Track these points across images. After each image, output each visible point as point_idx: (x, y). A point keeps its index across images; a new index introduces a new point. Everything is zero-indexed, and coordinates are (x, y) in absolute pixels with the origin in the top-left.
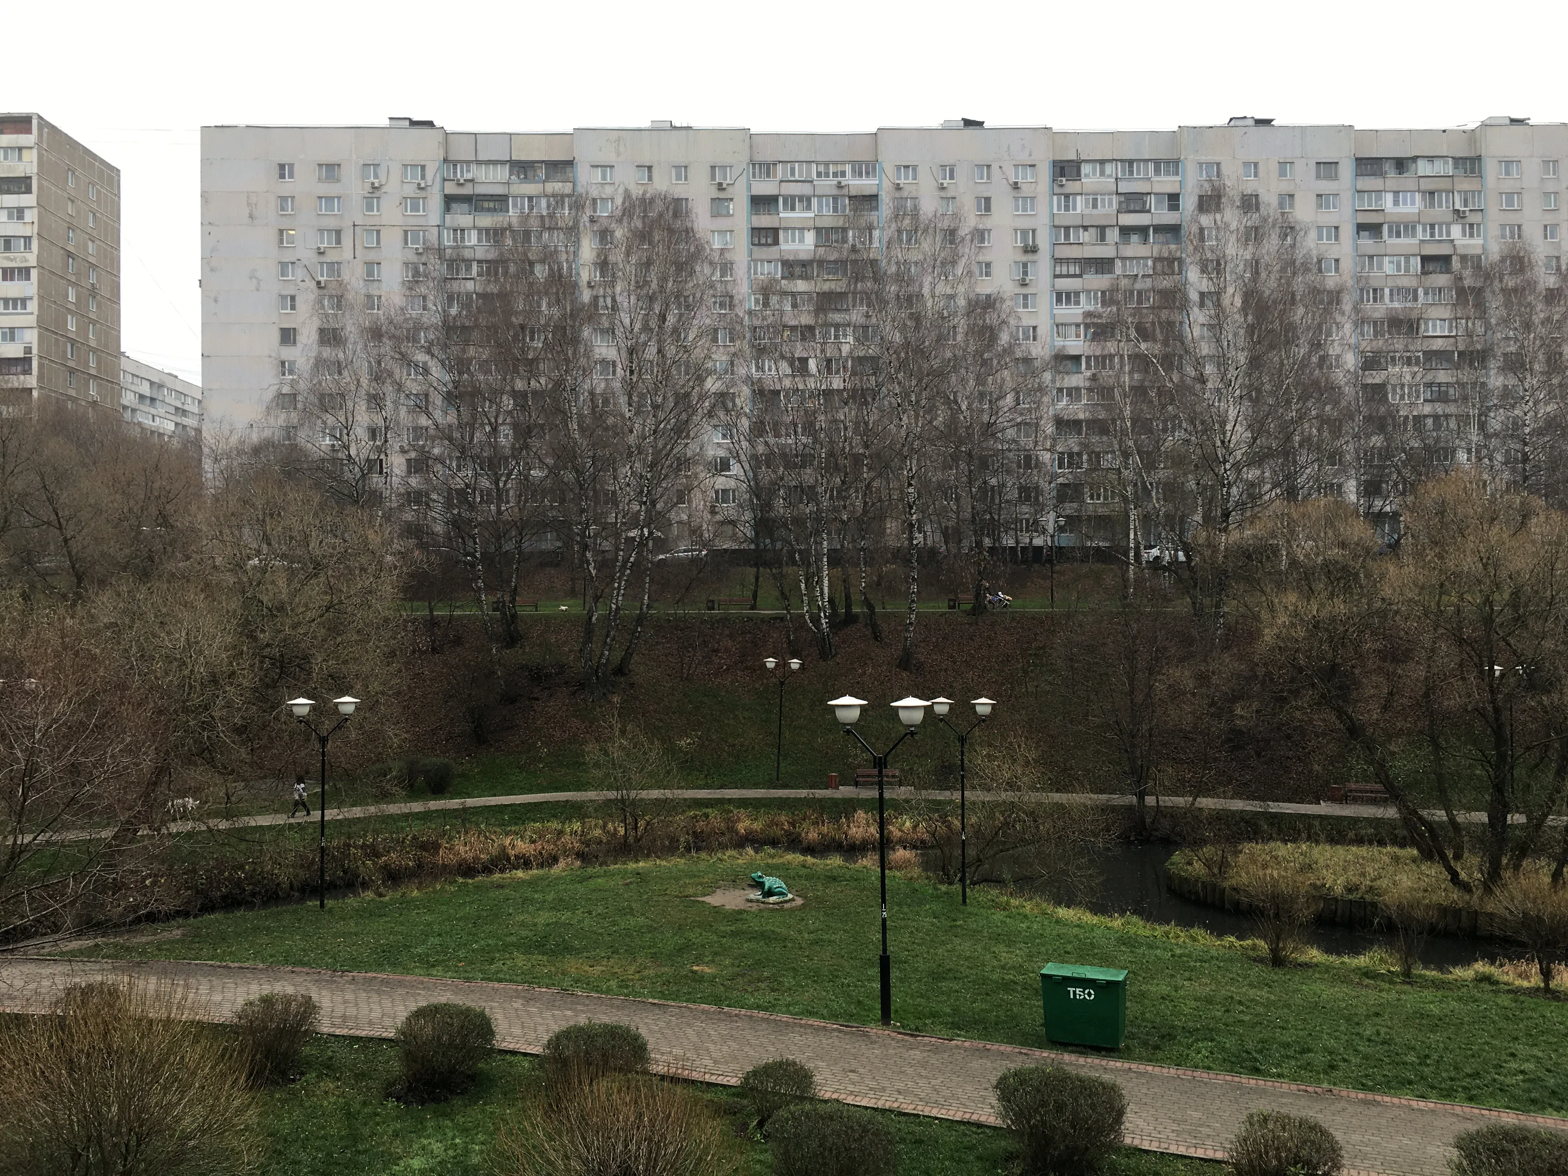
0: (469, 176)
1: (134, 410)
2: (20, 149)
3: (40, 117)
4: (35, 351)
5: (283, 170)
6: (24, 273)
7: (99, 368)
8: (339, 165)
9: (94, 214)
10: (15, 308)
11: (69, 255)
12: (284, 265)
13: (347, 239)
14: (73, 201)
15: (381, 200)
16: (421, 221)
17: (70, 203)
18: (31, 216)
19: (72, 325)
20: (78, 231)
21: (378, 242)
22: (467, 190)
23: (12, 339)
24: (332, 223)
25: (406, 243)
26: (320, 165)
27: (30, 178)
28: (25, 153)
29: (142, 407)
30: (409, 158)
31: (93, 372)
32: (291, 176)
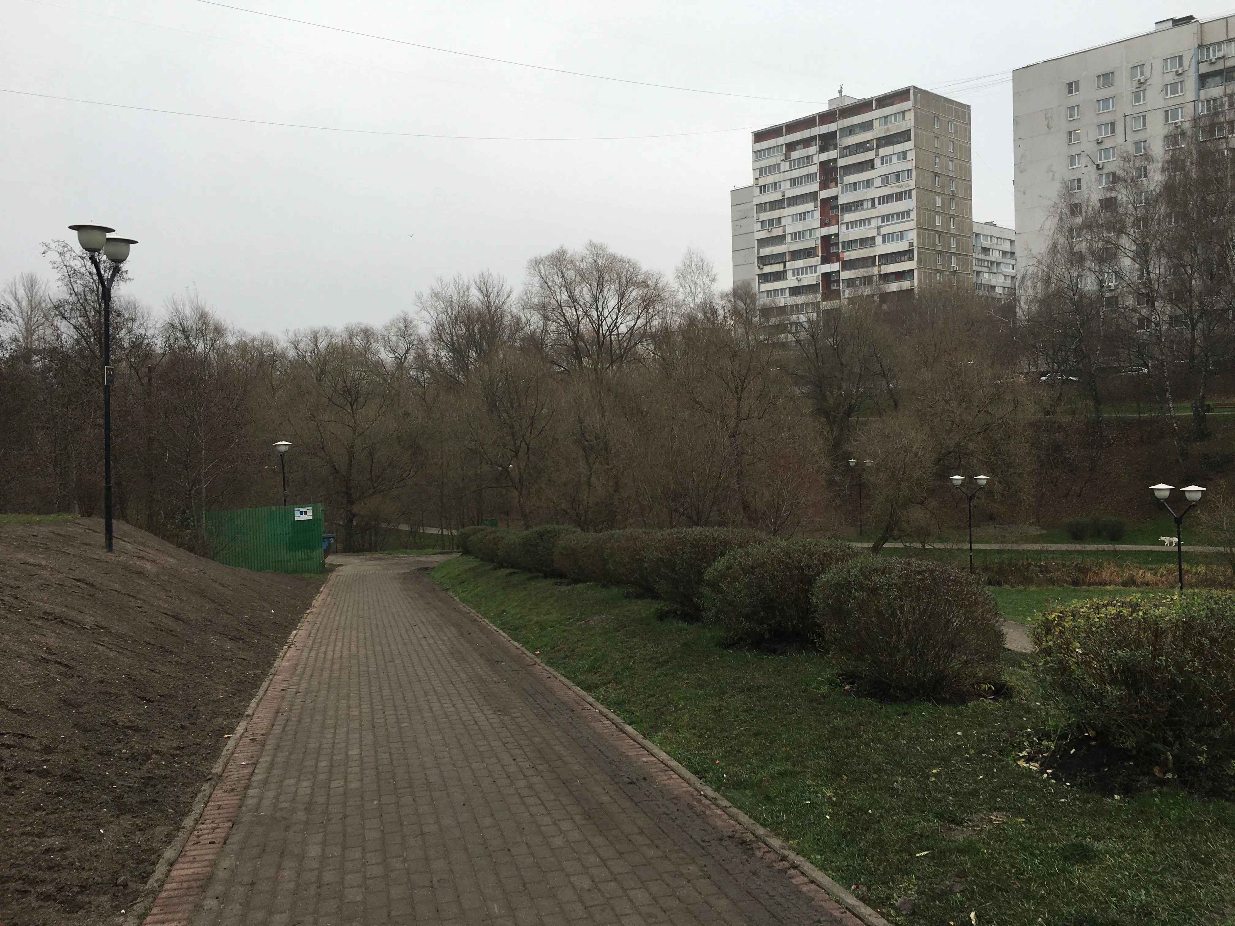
0: (1221, 54)
1: (998, 264)
2: (904, 112)
3: (915, 88)
4: (915, 244)
5: (1071, 87)
6: (908, 194)
7: (957, 247)
8: (1113, 73)
9: (953, 142)
10: (903, 218)
11: (936, 175)
12: (1072, 158)
13: (1119, 129)
14: (938, 138)
15: (1146, 92)
16: (1180, 101)
17: (936, 140)
18: (911, 155)
19: (939, 223)
20: (942, 157)
21: (1144, 125)
22: (1220, 66)
23: (902, 239)
24: (1108, 118)
25: (1167, 120)
26: (1098, 77)
27: (910, 130)
28: (907, 114)
29: (1004, 260)
30: (1168, 54)
31: (954, 251)
32: (1077, 90)
